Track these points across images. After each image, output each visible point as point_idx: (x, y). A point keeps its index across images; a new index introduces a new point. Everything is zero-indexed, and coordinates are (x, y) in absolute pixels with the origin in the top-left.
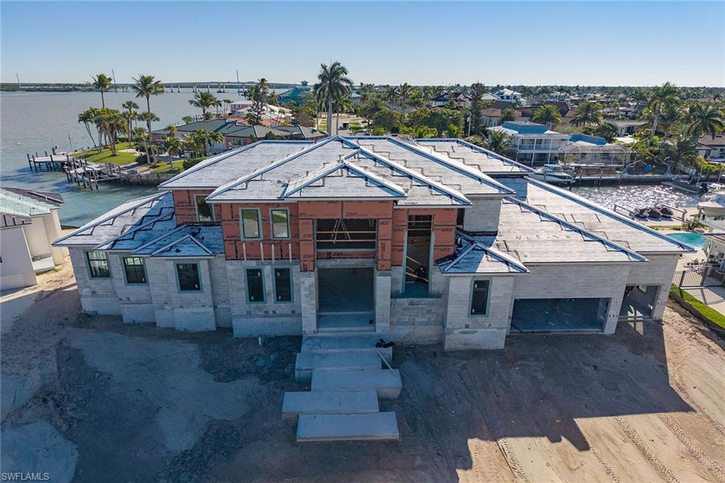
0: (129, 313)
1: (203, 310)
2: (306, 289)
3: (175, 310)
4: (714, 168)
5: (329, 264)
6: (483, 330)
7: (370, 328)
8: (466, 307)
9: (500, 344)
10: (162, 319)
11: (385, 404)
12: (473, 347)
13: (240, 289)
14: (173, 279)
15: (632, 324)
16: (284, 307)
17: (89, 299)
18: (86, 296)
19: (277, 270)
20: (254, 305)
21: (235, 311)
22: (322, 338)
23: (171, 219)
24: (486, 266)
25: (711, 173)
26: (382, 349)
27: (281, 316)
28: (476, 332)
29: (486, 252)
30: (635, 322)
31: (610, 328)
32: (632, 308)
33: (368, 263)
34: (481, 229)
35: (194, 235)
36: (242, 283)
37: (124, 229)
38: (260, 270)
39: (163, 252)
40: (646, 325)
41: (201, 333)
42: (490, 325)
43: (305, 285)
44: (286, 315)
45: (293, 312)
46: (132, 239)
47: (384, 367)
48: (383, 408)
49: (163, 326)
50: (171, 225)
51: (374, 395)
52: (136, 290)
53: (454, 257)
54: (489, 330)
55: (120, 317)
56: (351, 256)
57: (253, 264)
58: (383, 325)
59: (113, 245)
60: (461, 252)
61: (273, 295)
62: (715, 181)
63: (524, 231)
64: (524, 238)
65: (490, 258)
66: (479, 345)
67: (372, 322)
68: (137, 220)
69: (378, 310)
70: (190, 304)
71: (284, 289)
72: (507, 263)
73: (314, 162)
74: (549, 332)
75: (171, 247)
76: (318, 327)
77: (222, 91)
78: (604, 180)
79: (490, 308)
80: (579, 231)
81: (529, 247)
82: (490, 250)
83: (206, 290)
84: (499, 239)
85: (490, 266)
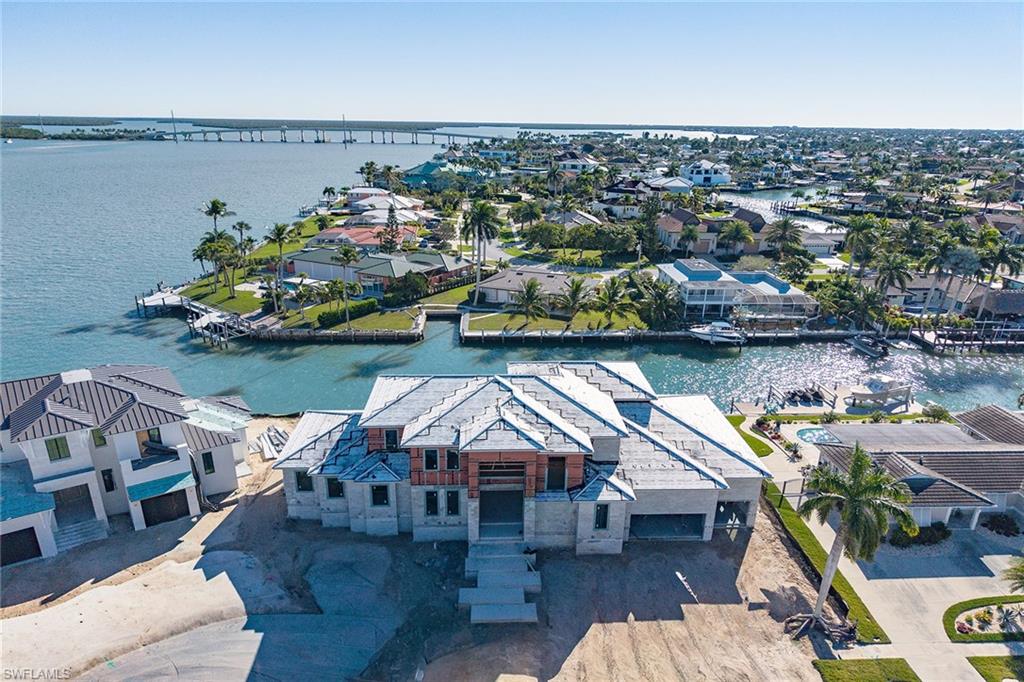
0: (328, 520)
1: (389, 519)
3: (368, 520)
4: (904, 322)
5: (488, 488)
6: (604, 540)
7: (520, 538)
8: (592, 523)
9: (619, 550)
10: (356, 525)
11: (529, 597)
12: (598, 552)
13: (420, 506)
14: (368, 496)
15: (729, 531)
16: (453, 519)
17: (294, 508)
18: (292, 505)
19: (448, 492)
20: (430, 517)
21: (416, 522)
22: (483, 546)
23: (362, 444)
24: (606, 495)
25: (901, 329)
26: (528, 556)
27: (450, 525)
28: (600, 541)
29: (607, 482)
30: (731, 529)
31: (708, 535)
32: (734, 515)
33: (518, 487)
34: (606, 459)
35: (384, 461)
36: (422, 501)
37: (325, 453)
38: (436, 492)
39: (363, 478)
40: (740, 531)
41: (385, 537)
42: (610, 536)
43: (471, 508)
44: (454, 525)
45: (460, 523)
46: (335, 464)
47: (529, 569)
48: (527, 601)
49: (356, 531)
50: (363, 450)
51: (522, 590)
52: (335, 503)
53: (582, 486)
54: (609, 540)
55: (319, 522)
56: (505, 482)
57: (431, 488)
58: (529, 536)
59: (322, 469)
60: (588, 482)
61: (445, 510)
62: (904, 338)
63: (640, 460)
64: (638, 467)
65: (609, 488)
66: (602, 551)
67: (521, 532)
68: (333, 444)
69: (526, 523)
70: (379, 515)
71: (453, 506)
72: (620, 492)
73: (477, 406)
75: (369, 473)
76: (480, 536)
77: (321, 139)
78: (780, 338)
79: (610, 525)
80: (684, 461)
81: (641, 476)
82: (610, 480)
83: (393, 504)
84: (619, 468)
85: (608, 495)
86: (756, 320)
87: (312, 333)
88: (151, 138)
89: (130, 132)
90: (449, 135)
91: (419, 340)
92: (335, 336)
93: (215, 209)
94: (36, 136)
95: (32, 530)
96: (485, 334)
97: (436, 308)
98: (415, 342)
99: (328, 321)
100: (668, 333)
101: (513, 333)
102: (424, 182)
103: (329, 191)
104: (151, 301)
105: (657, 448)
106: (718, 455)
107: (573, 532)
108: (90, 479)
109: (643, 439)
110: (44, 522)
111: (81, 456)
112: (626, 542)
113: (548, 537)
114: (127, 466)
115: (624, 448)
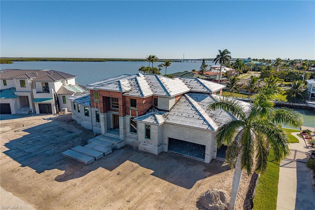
0: (78, 121)
1: (89, 122)
2: (102, 119)
3: (84, 121)
6: (150, 145)
7: (118, 136)
9: (156, 153)
10: (82, 123)
13: (94, 117)
14: (83, 111)
17: (73, 116)
22: (106, 136)
28: (148, 145)
29: (154, 116)
31: (207, 160)
33: (117, 113)
34: (163, 108)
41: (88, 130)
42: (152, 144)
49: (82, 126)
54: (151, 145)
58: (121, 136)
63: (180, 112)
64: (176, 114)
66: (149, 151)
70: (87, 120)
72: (156, 120)
74: (183, 155)
76: (105, 132)
79: (151, 137)
80: (201, 115)
81: (174, 117)
82: (156, 116)
83: (90, 116)
84: (167, 113)
85: (149, 120)
89: (173, 60)
95: (9, 104)
105: (193, 109)
106: (225, 118)
107: (137, 139)
108: (29, 95)
109: (190, 105)
110: (12, 103)
111: (28, 87)
112: (165, 152)
113: (131, 139)
114: (34, 91)
115: (177, 107)
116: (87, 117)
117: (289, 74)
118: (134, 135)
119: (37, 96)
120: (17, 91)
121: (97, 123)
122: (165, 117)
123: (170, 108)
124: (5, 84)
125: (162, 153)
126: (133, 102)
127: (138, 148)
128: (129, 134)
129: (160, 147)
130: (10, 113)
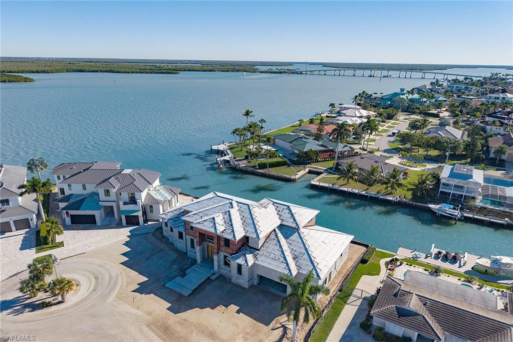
1: (183, 245)
3: (178, 243)
6: (241, 280)
8: (236, 271)
9: (246, 286)
12: (239, 284)
13: (189, 243)
14: (177, 234)
21: (188, 249)
22: (201, 265)
28: (239, 280)
29: (245, 256)
34: (254, 246)
39: (175, 227)
41: (182, 252)
42: (243, 279)
43: (197, 249)
46: (173, 220)
49: (175, 246)
52: (172, 234)
53: (235, 254)
58: (216, 268)
60: (238, 253)
63: (268, 252)
65: (243, 258)
69: (215, 262)
72: (246, 261)
75: (178, 226)
76: (202, 261)
77: (372, 75)
78: (491, 222)
79: (243, 274)
80: (285, 258)
81: (263, 258)
82: (247, 255)
83: (185, 240)
84: (257, 252)
85: (240, 261)
86: (485, 208)
87: (254, 170)
88: (297, 73)
89: (289, 70)
90: (445, 74)
91: (293, 181)
92: (261, 173)
93: (247, 113)
94: (255, 71)
95: (94, 215)
96: (321, 185)
97: (315, 168)
98: (291, 181)
99: (263, 166)
100: (419, 204)
101: (336, 187)
102: (389, 103)
103: (332, 105)
104: (214, 147)
105: (280, 249)
106: (305, 261)
107: (230, 272)
108: (114, 204)
109: (278, 244)
110: (98, 214)
111: (113, 197)
112: (255, 285)
113: (225, 270)
114: (121, 203)
115: (266, 244)
116: (180, 240)
117: (436, 143)
118: (227, 269)
119: (123, 208)
120: (101, 200)
121: (192, 249)
122: (255, 257)
123: (259, 247)
124: (85, 189)
125: (252, 286)
126: (227, 242)
127: (231, 279)
128: (223, 266)
129: (249, 282)
130: (95, 222)
